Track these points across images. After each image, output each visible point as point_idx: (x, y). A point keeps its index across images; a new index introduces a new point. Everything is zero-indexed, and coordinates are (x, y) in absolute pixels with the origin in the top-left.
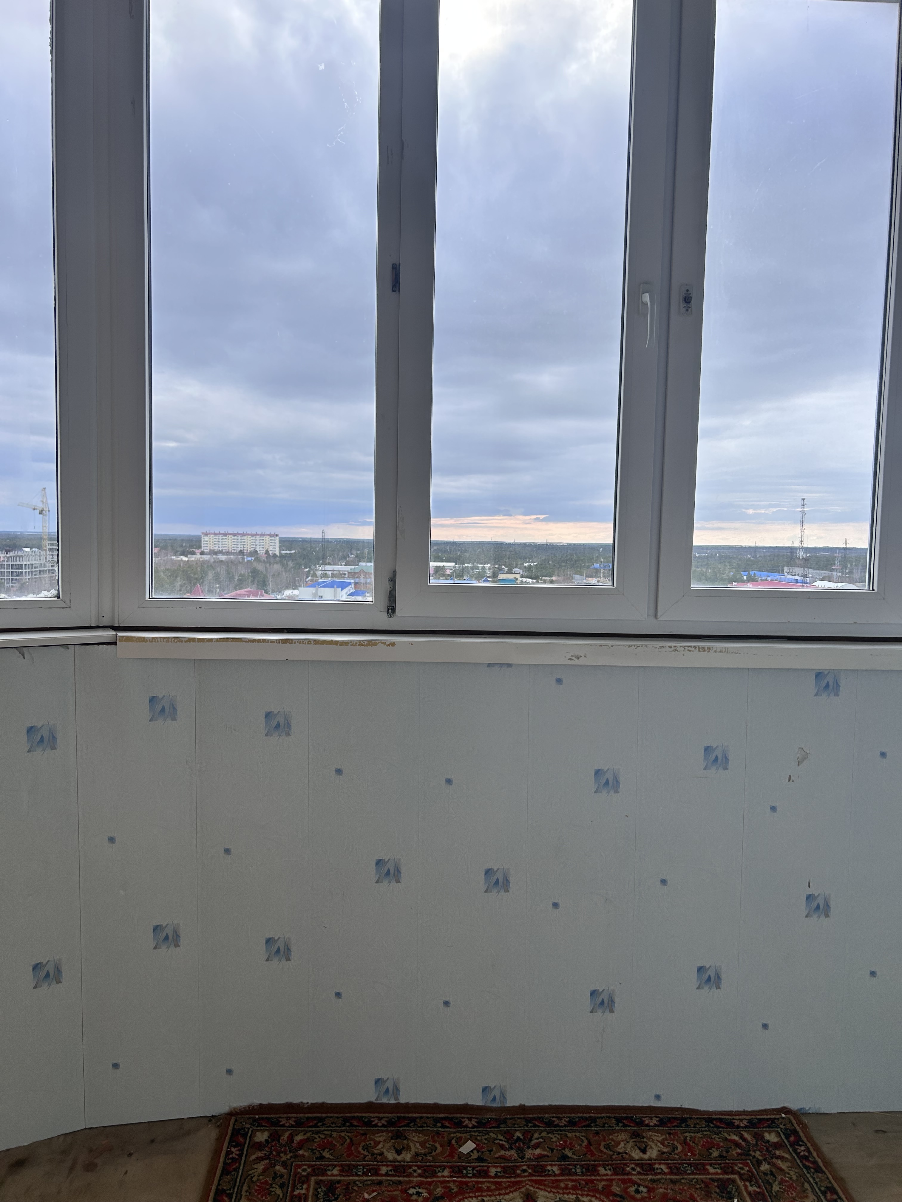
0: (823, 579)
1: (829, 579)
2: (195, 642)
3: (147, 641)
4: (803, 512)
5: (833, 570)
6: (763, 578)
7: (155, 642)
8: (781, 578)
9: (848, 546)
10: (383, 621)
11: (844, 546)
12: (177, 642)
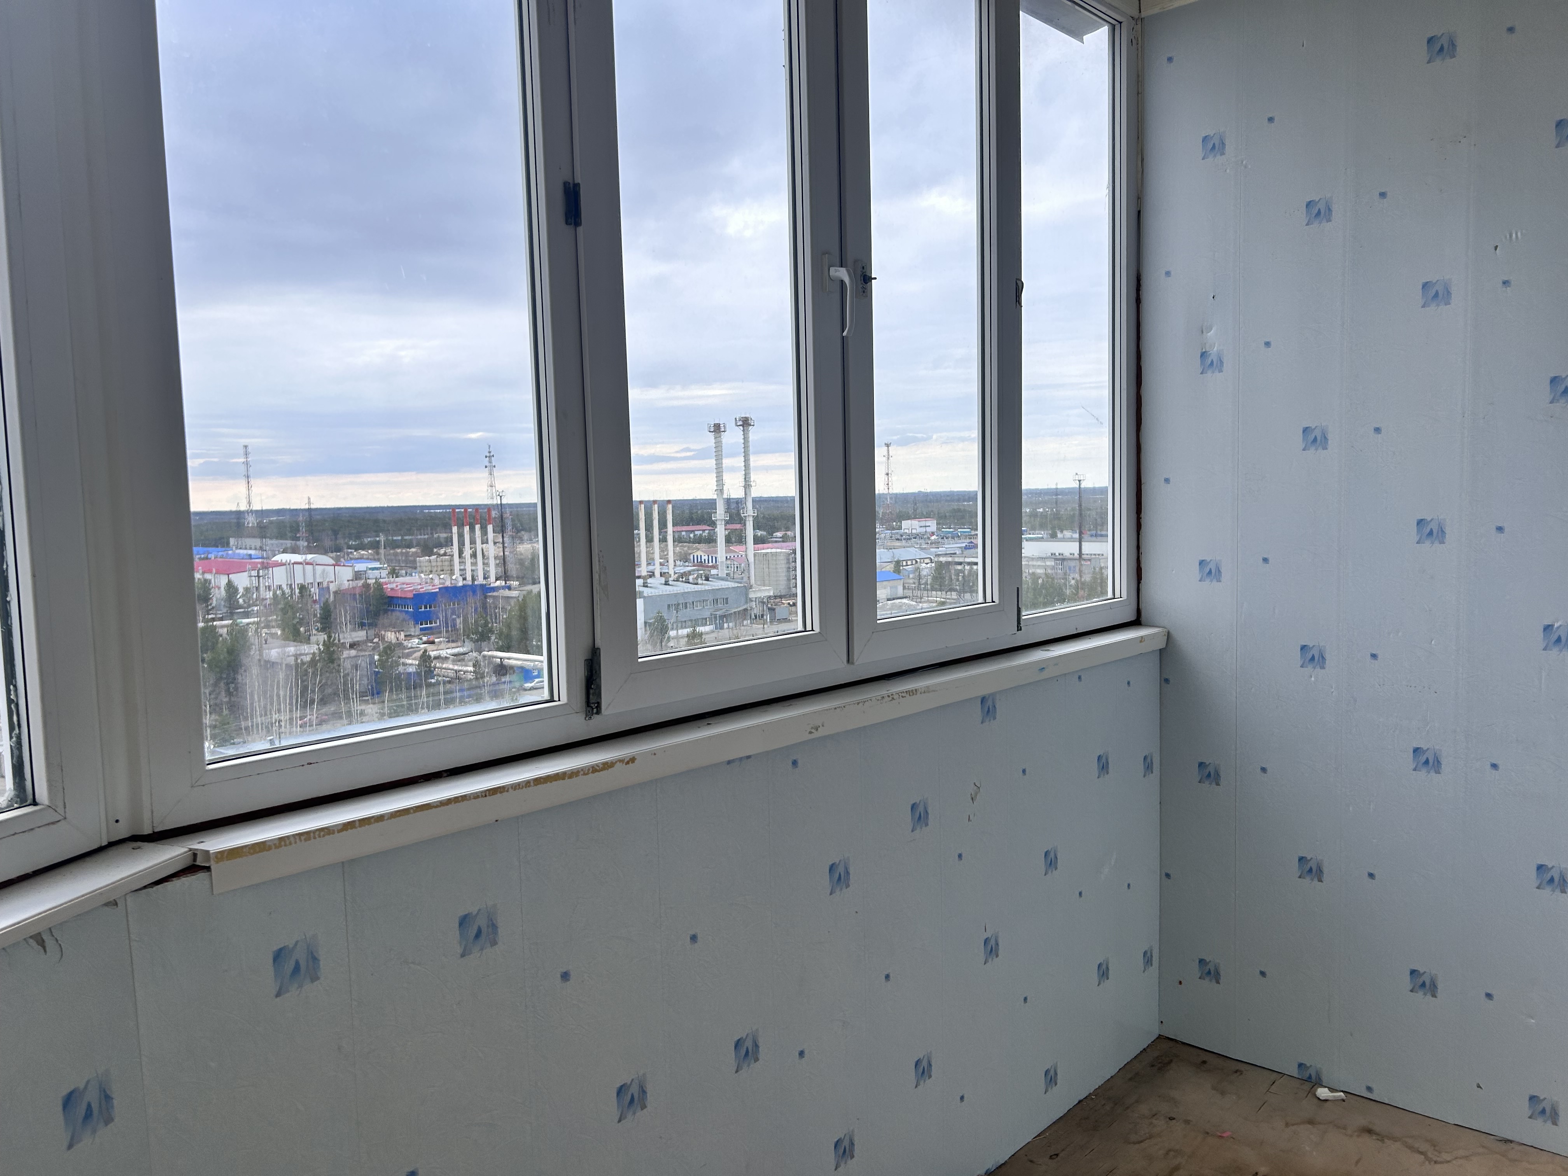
0: (285, 551)
1: (295, 550)
2: (356, 828)
3: (270, 848)
4: (247, 463)
5: (298, 539)
6: (202, 556)
7: (285, 845)
8: (227, 554)
9: (313, 506)
10: (583, 728)
11: (307, 507)
12: (324, 836)
